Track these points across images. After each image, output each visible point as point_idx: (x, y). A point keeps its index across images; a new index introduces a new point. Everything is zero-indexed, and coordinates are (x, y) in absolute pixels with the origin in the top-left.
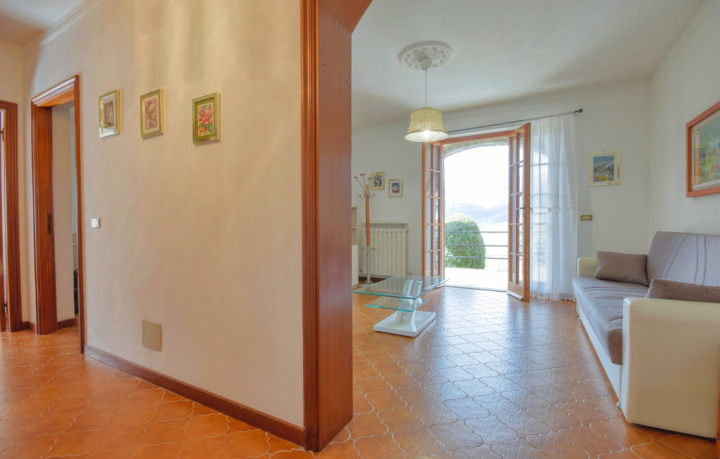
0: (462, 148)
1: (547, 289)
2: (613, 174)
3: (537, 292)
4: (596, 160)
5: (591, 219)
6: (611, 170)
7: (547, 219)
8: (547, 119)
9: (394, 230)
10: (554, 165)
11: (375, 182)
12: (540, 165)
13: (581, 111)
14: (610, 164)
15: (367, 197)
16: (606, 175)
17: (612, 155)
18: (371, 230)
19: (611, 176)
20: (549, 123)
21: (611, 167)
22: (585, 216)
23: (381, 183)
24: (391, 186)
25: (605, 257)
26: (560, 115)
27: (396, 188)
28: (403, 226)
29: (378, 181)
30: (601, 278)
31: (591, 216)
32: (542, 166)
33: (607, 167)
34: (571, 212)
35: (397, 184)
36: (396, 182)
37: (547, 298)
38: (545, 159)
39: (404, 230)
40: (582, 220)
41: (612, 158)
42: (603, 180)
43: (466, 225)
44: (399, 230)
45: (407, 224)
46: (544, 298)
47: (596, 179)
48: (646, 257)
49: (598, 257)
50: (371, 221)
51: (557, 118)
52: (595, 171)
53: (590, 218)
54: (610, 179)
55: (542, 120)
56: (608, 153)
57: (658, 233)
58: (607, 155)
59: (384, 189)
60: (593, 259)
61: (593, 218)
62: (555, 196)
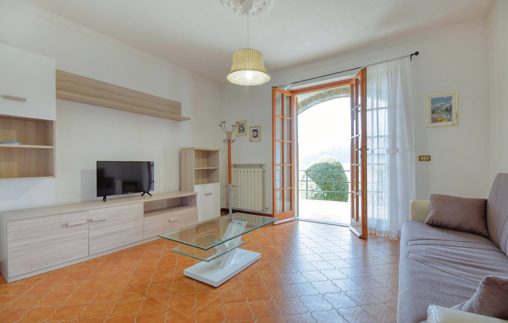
0: (319, 100)
1: (385, 227)
2: (451, 115)
3: (376, 229)
4: (434, 101)
5: (429, 160)
6: (449, 110)
7: (385, 160)
8: (384, 64)
9: (253, 170)
10: (392, 108)
11: (239, 130)
12: (378, 109)
13: (417, 53)
14: (448, 105)
15: (229, 142)
16: (444, 116)
17: (449, 95)
18: (233, 169)
19: (449, 116)
20: (386, 68)
21: (449, 108)
22: (423, 156)
23: (243, 130)
24: (251, 132)
25: (439, 200)
26: (397, 59)
27: (256, 132)
28: (261, 166)
29: (242, 129)
30: (433, 224)
31: (429, 157)
32: (379, 111)
33: (444, 108)
34: (408, 153)
35: (256, 130)
36: (255, 129)
37: (386, 236)
38: (383, 103)
39: (260, 170)
40: (420, 160)
41: (450, 98)
42: (441, 121)
43: (332, 165)
44: (256, 170)
45: (264, 165)
46: (383, 236)
47: (434, 120)
48: (485, 202)
49: (431, 200)
50: (233, 162)
51: (393, 62)
52: (433, 112)
53: (429, 158)
54: (449, 120)
55: (379, 65)
56: (445, 94)
57: (500, 176)
58: (445, 96)
59: (246, 135)
60: (426, 202)
61: (431, 158)
62: (393, 137)
